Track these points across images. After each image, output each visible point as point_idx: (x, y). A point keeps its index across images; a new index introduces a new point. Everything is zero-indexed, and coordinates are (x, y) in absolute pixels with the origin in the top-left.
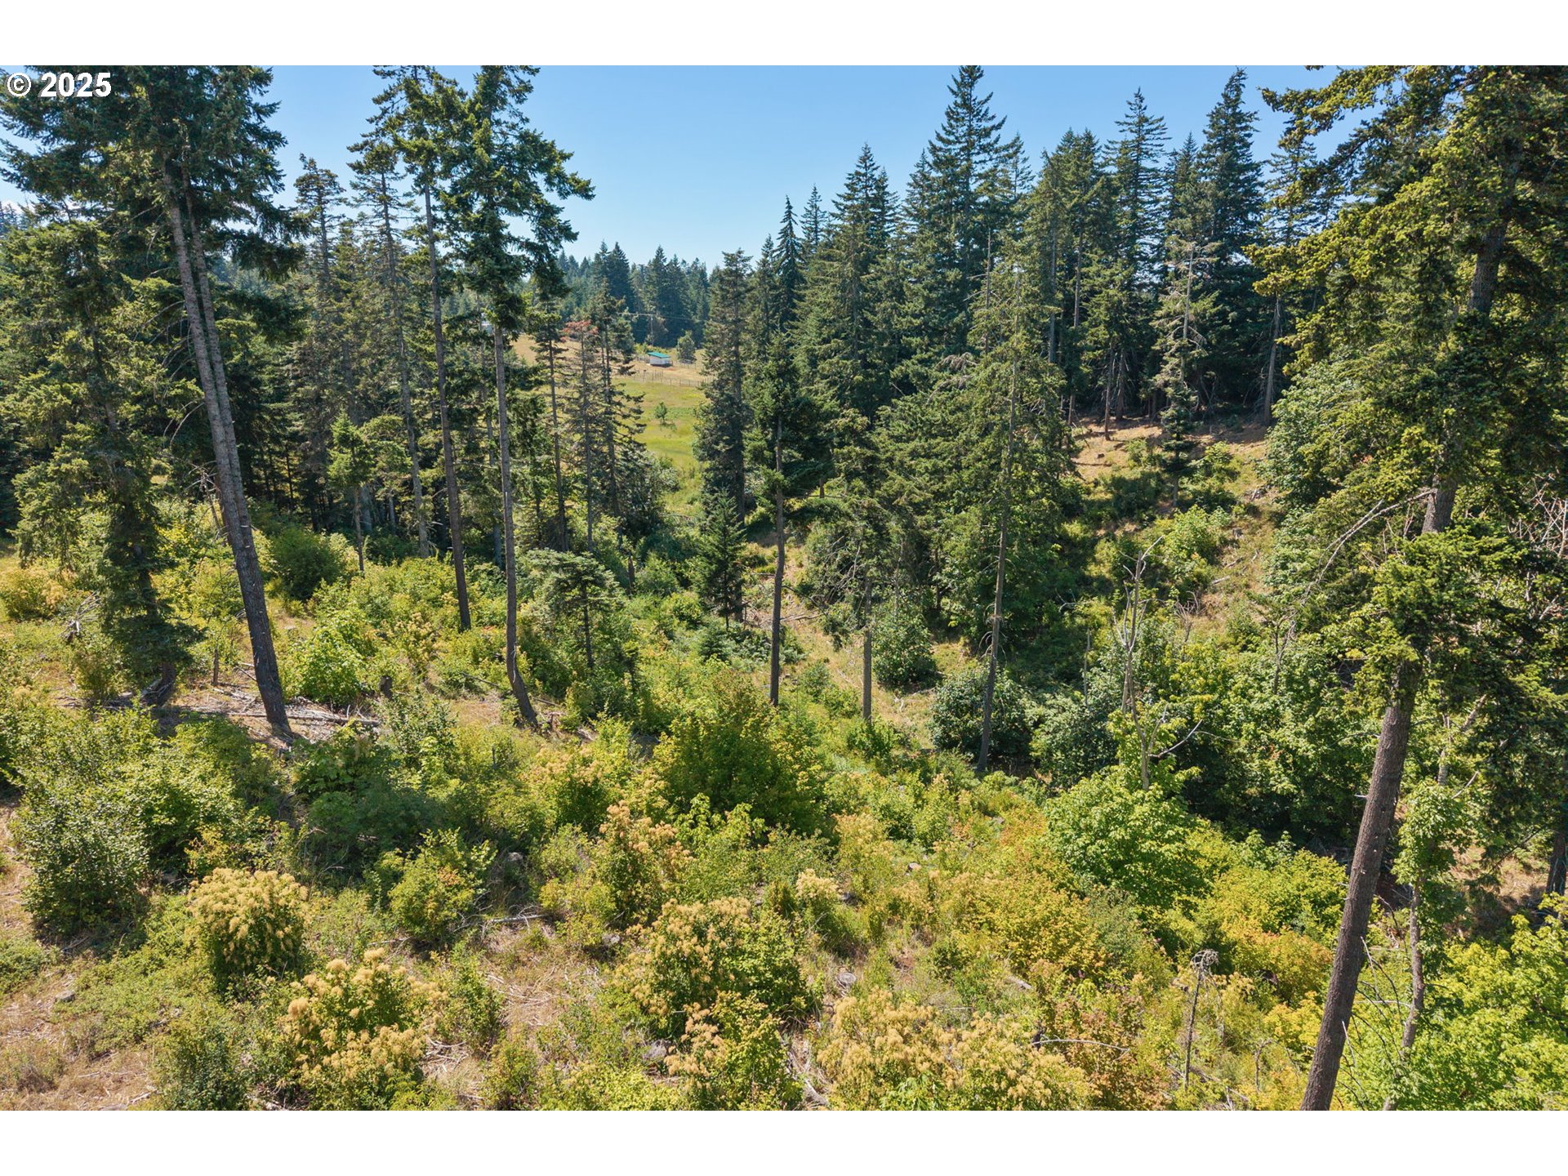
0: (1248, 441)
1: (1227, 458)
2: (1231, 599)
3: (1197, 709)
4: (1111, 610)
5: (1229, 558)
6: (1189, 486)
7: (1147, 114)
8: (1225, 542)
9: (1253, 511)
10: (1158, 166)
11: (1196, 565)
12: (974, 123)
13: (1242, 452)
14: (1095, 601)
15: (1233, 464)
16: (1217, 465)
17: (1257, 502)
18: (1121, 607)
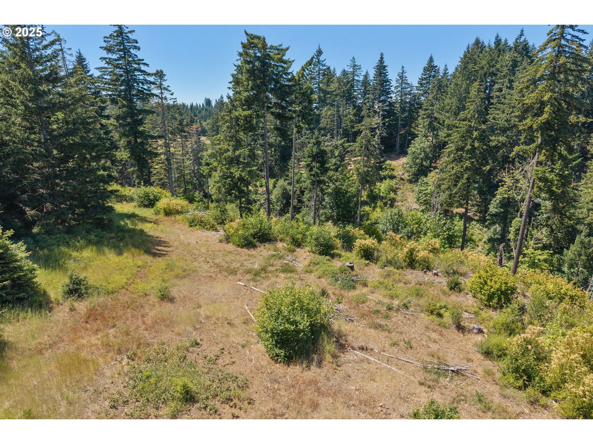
0: (394, 160)
1: (390, 165)
2: (403, 204)
3: (414, 229)
4: (371, 209)
5: (399, 193)
6: (383, 173)
7: (356, 63)
8: (397, 189)
9: (402, 179)
10: (360, 79)
11: (392, 195)
12: (321, 67)
13: (394, 163)
14: (366, 207)
15: (392, 167)
16: (388, 167)
17: (403, 177)
18: (374, 208)
